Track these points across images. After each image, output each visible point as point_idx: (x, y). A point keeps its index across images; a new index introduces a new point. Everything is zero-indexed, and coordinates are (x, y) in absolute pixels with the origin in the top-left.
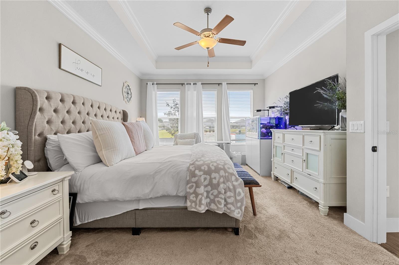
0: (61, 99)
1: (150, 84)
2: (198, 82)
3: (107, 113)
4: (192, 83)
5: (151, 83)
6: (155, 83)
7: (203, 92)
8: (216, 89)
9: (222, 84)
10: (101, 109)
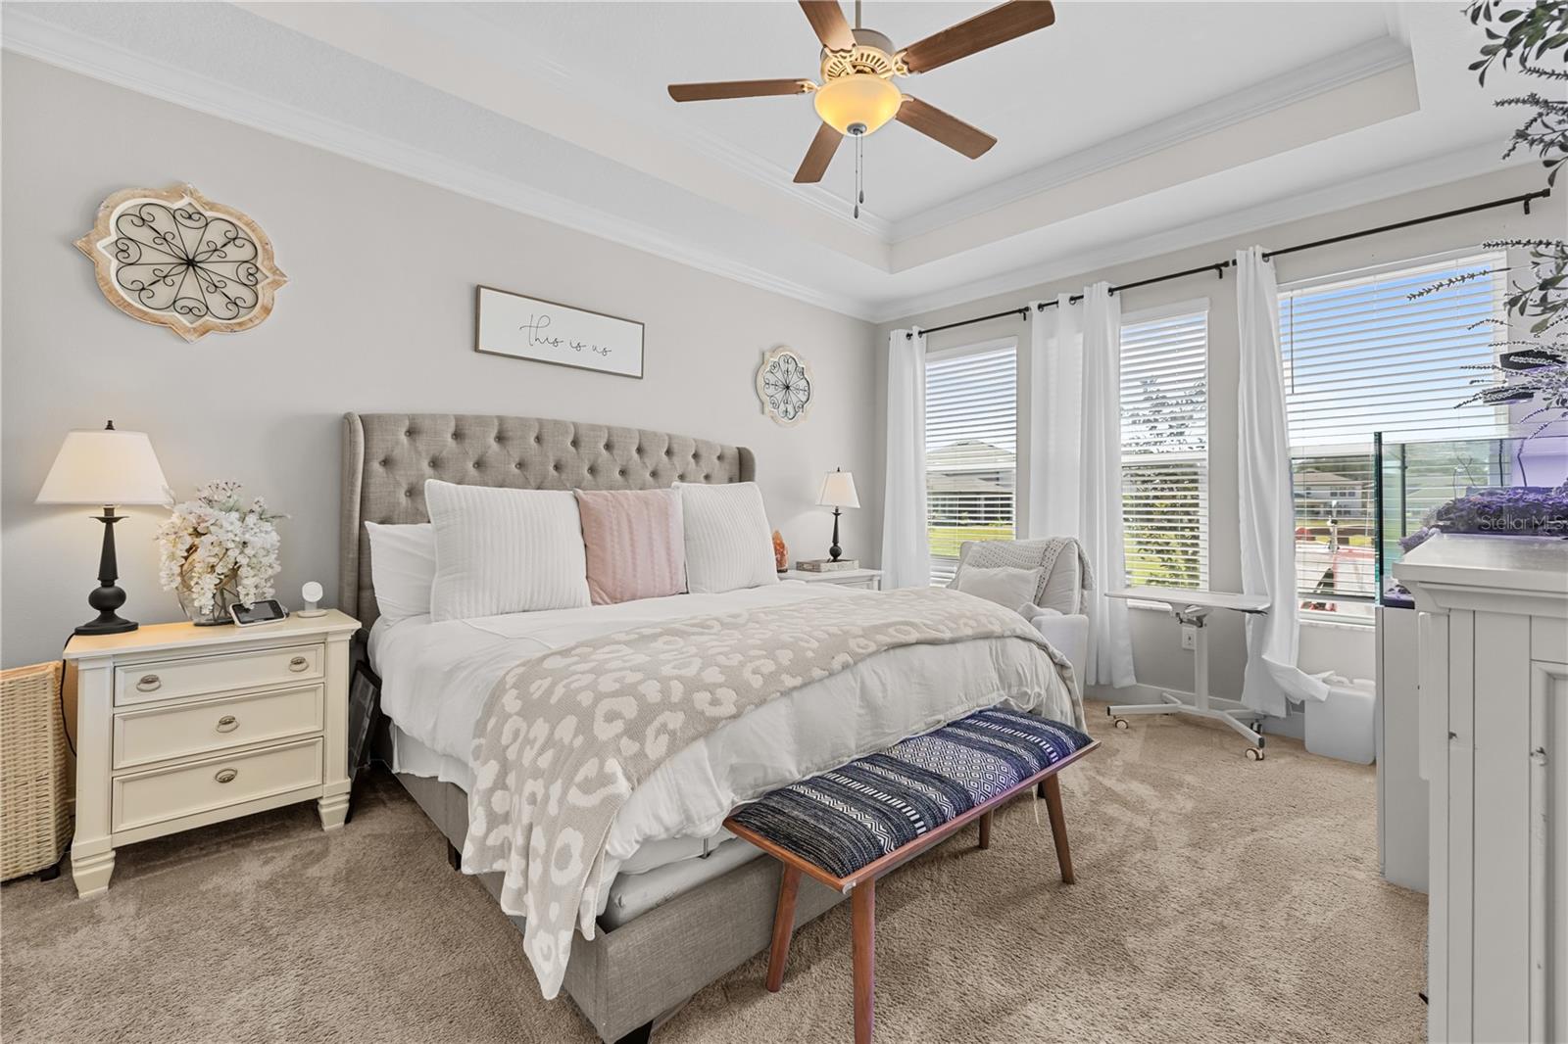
0: (456, 431)
1: (898, 336)
2: (1090, 286)
3: (646, 460)
4: (1063, 298)
5: (903, 332)
6: (915, 330)
7: (1124, 330)
8: (1203, 296)
9: (1234, 263)
10: (615, 452)
